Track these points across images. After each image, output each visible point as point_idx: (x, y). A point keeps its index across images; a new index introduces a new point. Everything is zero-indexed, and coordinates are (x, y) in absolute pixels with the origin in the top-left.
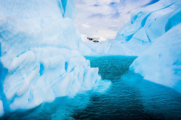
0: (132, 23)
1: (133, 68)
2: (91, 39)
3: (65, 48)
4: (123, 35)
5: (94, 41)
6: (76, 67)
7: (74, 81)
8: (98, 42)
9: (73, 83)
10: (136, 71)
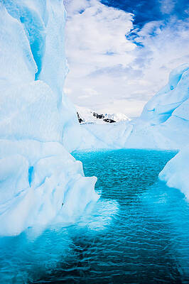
0: (172, 88)
1: (166, 178)
2: (100, 117)
3: (30, 139)
4: (154, 110)
5: (106, 120)
6: (49, 177)
7: (42, 206)
8: (112, 121)
9: (40, 210)
10: (170, 184)
